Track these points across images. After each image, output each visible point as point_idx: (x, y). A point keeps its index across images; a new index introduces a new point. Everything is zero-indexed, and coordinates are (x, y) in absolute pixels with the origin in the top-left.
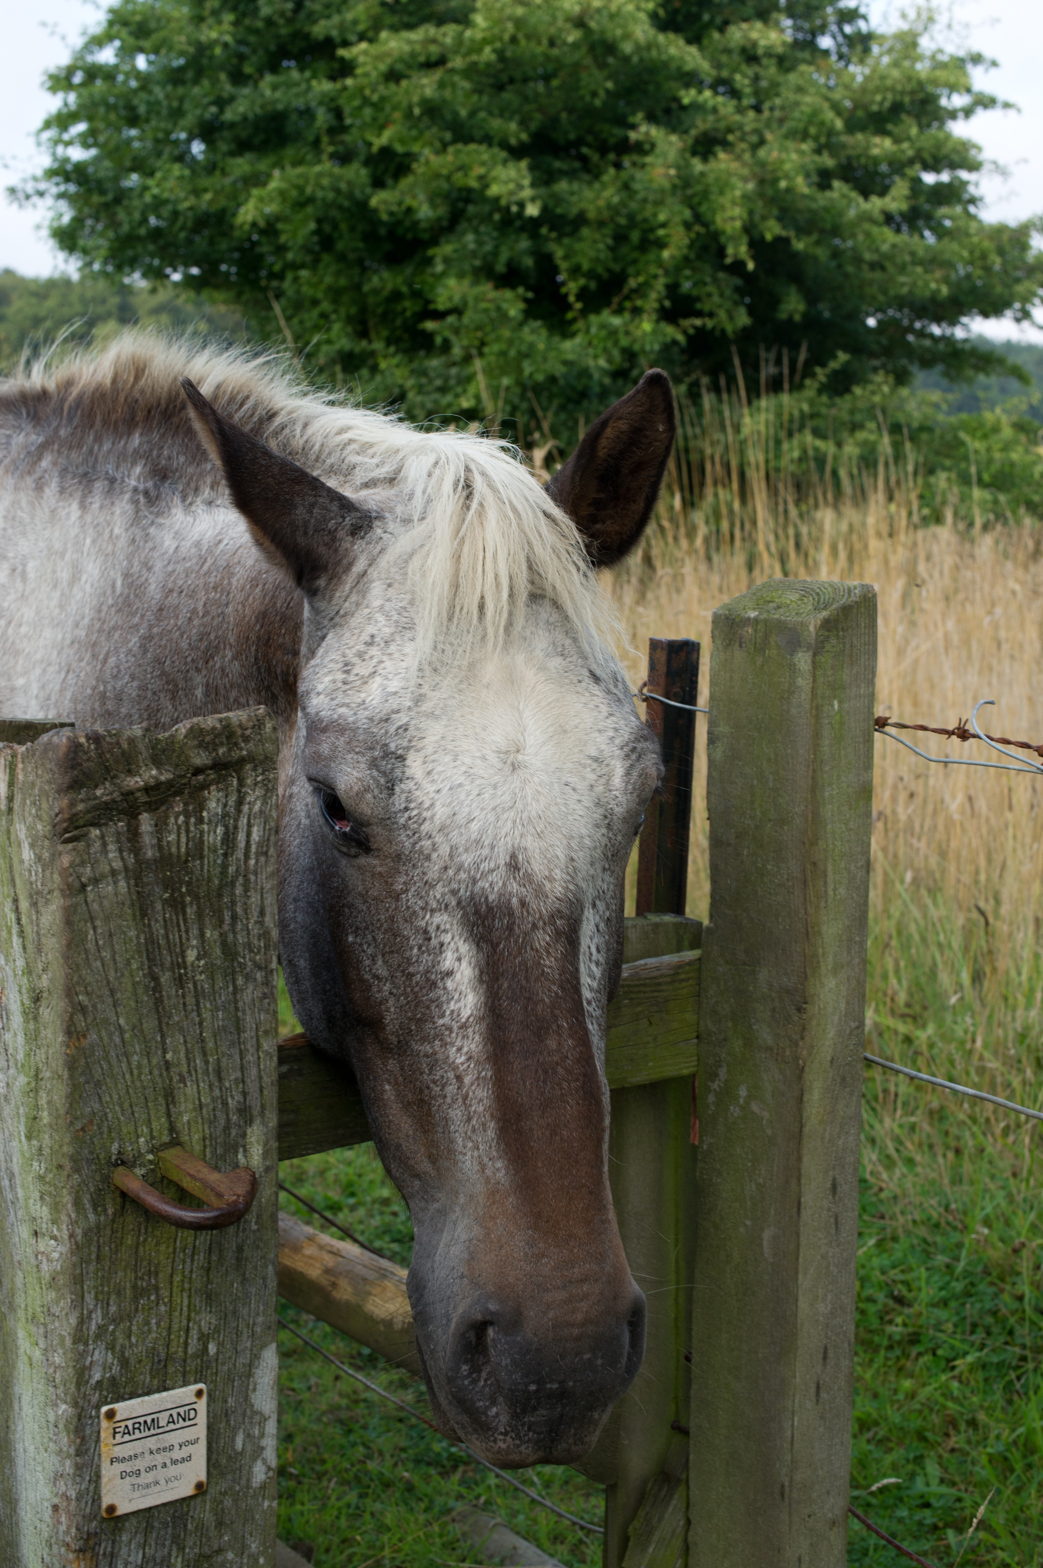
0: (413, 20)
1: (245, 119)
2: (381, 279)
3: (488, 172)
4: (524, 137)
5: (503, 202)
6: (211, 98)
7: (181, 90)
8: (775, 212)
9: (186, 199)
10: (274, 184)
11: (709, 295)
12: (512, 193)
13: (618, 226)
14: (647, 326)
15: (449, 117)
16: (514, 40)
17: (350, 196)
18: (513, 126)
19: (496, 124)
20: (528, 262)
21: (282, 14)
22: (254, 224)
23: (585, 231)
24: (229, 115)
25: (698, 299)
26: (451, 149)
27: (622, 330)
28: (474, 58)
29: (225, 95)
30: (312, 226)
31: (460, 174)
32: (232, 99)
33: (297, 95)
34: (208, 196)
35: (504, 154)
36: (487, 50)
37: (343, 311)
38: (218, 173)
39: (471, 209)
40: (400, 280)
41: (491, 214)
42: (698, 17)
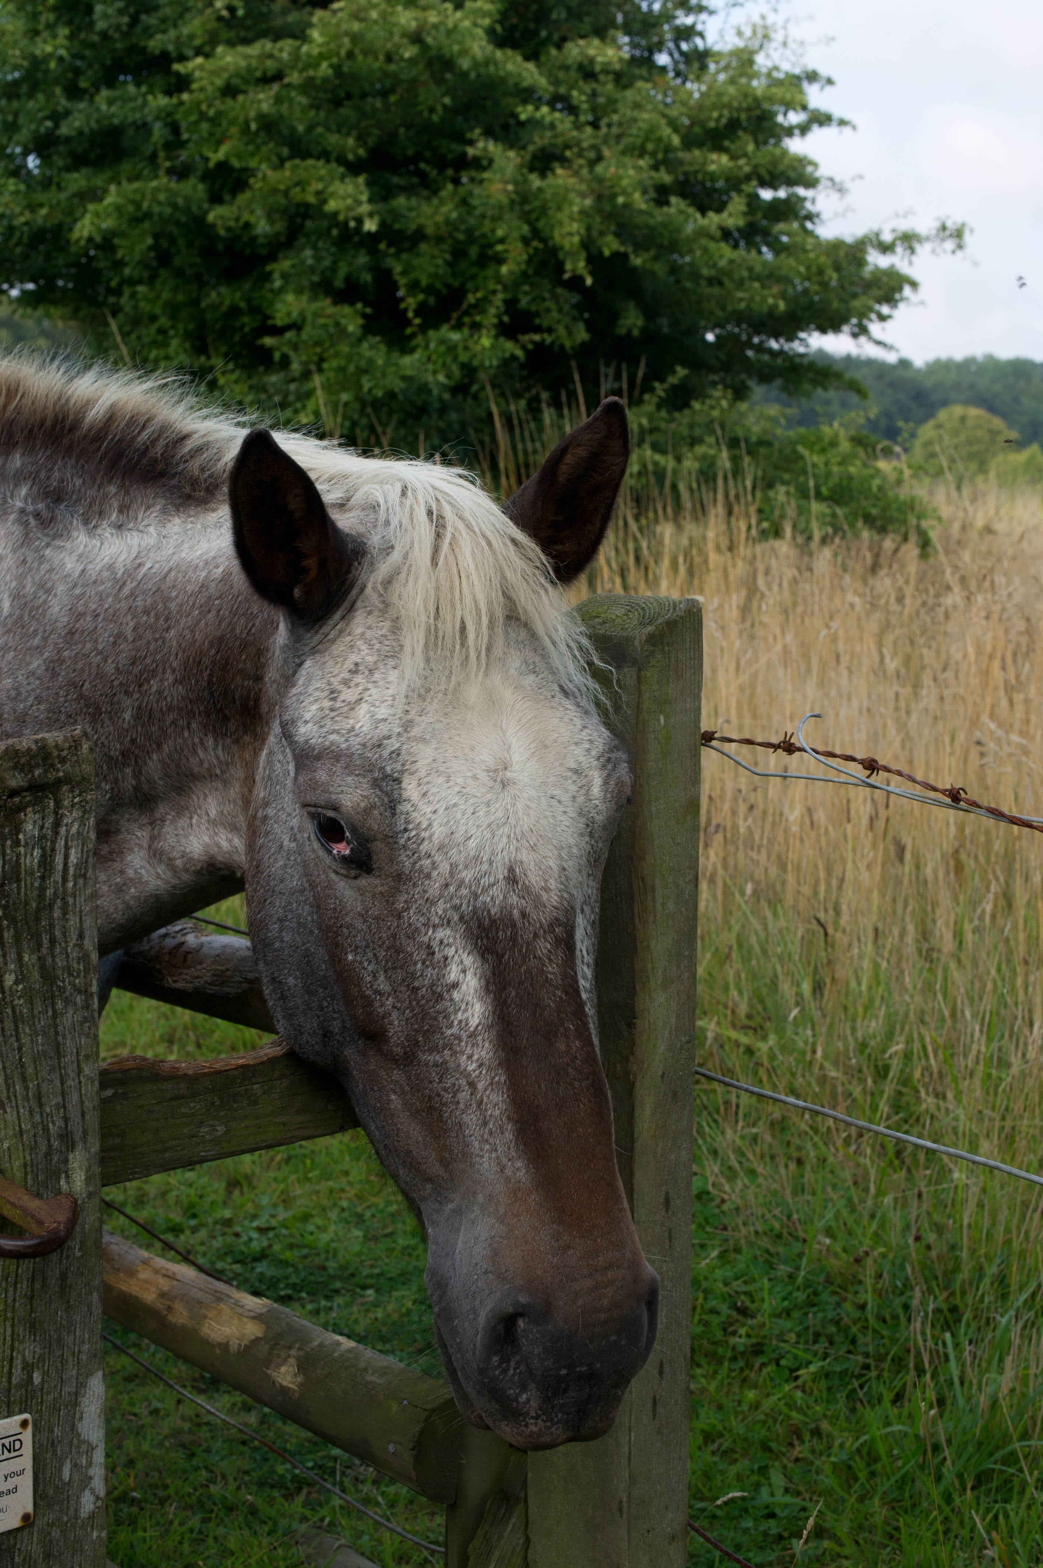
0: (250, 35)
1: (81, 133)
2: (219, 294)
3: (326, 187)
4: (361, 152)
5: (341, 217)
6: (47, 112)
7: (15, 104)
8: (613, 227)
9: (21, 214)
10: (109, 200)
11: (548, 311)
12: (350, 209)
13: (457, 241)
14: (486, 342)
15: (286, 132)
16: (350, 55)
17: (188, 211)
18: (351, 141)
19: (333, 139)
20: (367, 277)
21: (118, 28)
22: (90, 240)
23: (424, 247)
24: (64, 130)
25: (537, 314)
26: (288, 165)
27: (461, 345)
28: (311, 73)
29: (60, 109)
30: (150, 241)
31: (298, 189)
32: (67, 113)
33: (133, 110)
34: (44, 211)
35: (341, 170)
36: (324, 65)
37: (181, 327)
38: (53, 188)
39: (309, 224)
40: (238, 295)
41: (329, 229)
42: (536, 33)
